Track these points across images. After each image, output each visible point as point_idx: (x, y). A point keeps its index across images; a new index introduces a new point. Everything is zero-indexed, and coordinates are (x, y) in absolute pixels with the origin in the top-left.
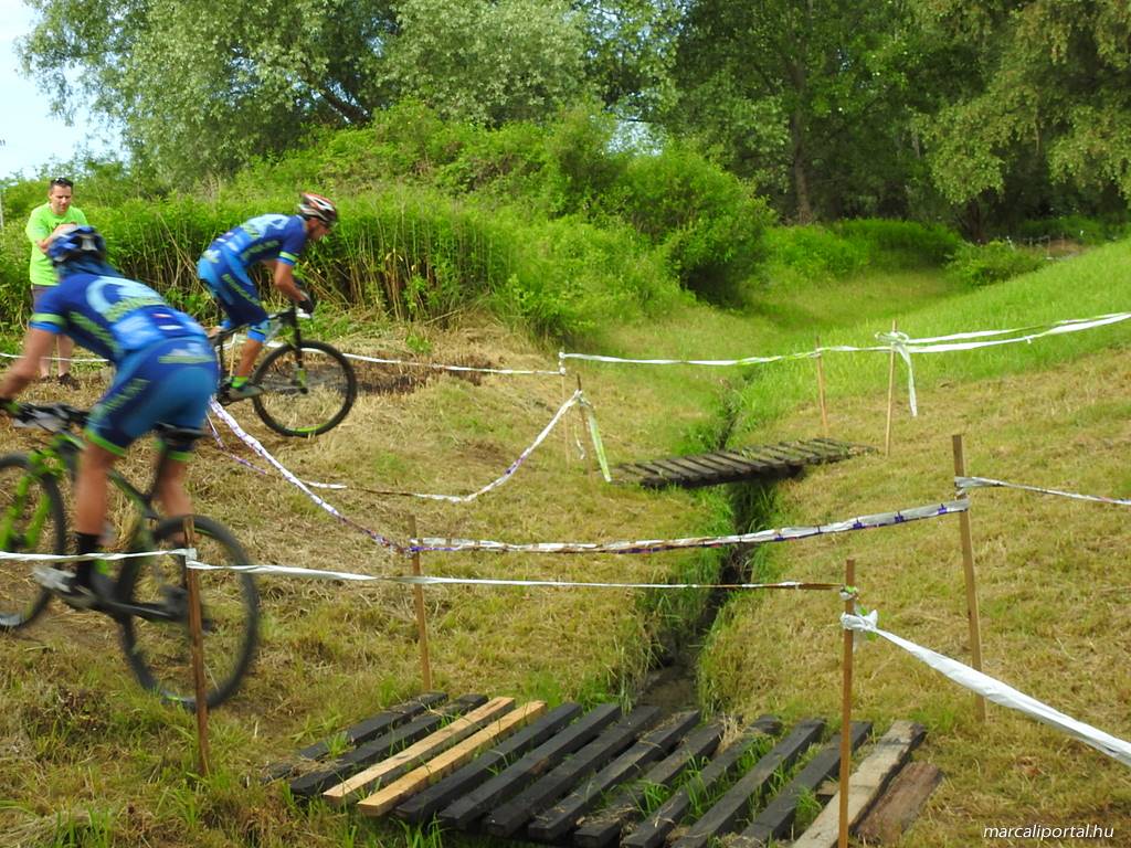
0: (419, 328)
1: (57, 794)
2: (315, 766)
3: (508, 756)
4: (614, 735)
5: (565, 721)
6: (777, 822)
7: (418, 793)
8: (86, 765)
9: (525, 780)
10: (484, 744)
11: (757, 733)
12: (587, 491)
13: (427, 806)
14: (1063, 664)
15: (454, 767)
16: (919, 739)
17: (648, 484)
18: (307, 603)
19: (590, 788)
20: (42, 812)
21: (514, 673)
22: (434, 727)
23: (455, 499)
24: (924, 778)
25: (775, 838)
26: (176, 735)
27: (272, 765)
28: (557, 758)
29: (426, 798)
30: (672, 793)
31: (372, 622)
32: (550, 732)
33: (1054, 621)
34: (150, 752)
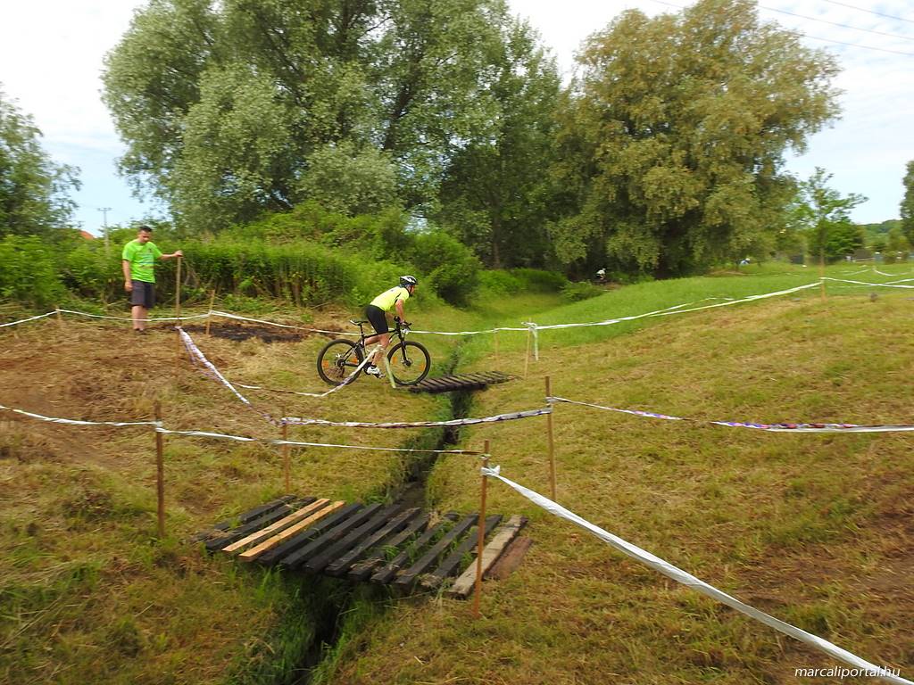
0: (308, 310)
1: (76, 549)
2: (221, 534)
3: (321, 530)
4: (376, 520)
5: (354, 511)
6: (450, 569)
7: (273, 549)
8: (95, 533)
9: (329, 543)
10: (311, 523)
11: (447, 520)
12: (382, 394)
13: (275, 558)
14: (595, 486)
15: (293, 535)
16: (524, 524)
17: (412, 391)
18: (231, 447)
19: (360, 548)
20: (66, 559)
21: (334, 485)
22: (287, 514)
23: (316, 395)
24: (525, 544)
25: (448, 576)
26: (149, 517)
27: (199, 533)
28: (346, 532)
29: (276, 553)
30: (401, 551)
31: (264, 457)
32: (345, 518)
33: (593, 465)
34: (133, 526)
